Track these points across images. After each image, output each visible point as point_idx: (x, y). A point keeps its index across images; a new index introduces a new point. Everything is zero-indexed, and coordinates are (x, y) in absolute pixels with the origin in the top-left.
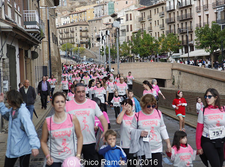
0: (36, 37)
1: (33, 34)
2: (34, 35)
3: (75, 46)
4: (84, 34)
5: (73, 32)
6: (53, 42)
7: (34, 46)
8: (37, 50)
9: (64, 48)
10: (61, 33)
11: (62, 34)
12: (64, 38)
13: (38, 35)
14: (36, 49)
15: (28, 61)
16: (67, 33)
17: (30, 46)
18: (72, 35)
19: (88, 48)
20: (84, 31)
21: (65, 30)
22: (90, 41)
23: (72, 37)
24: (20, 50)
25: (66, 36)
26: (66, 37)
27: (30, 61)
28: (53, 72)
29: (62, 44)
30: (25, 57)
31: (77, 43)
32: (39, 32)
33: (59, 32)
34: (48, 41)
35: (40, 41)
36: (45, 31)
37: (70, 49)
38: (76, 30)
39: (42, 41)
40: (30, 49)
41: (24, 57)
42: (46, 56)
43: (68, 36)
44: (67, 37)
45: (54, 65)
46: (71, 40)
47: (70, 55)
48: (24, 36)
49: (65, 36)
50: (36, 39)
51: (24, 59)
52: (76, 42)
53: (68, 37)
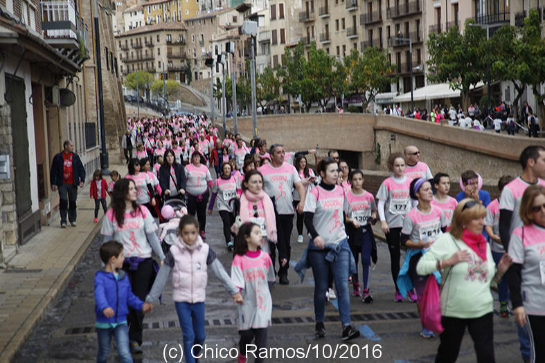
0: (70, 57)
1: (63, 50)
2: (65, 53)
3: (157, 77)
4: (176, 51)
5: (151, 46)
6: (108, 69)
7: (65, 78)
8: (73, 87)
9: (132, 81)
10: (125, 47)
11: (126, 50)
12: (130, 59)
13: (74, 53)
14: (70, 85)
15: (53, 111)
16: (139, 48)
17: (58, 77)
18: (149, 52)
19: (186, 82)
20: (176, 44)
21: (134, 42)
22: (189, 67)
23: (150, 57)
24: (34, 85)
25: (135, 54)
26: (135, 58)
27: (58, 111)
28: (109, 137)
29: (126, 72)
30: (47, 101)
31: (161, 70)
32: (77, 45)
33: (120, 46)
34: (95, 65)
35: (79, 65)
36: (88, 43)
37: (146, 85)
38: (158, 41)
39: (82, 65)
40: (57, 84)
41: (45, 102)
42: (93, 101)
43: (139, 54)
44: (138, 58)
45: (111, 121)
46: (147, 64)
47: (145, 98)
48: (44, 55)
49: (133, 53)
50: (71, 62)
51: (44, 106)
52: (157, 69)
53: (140, 58)
